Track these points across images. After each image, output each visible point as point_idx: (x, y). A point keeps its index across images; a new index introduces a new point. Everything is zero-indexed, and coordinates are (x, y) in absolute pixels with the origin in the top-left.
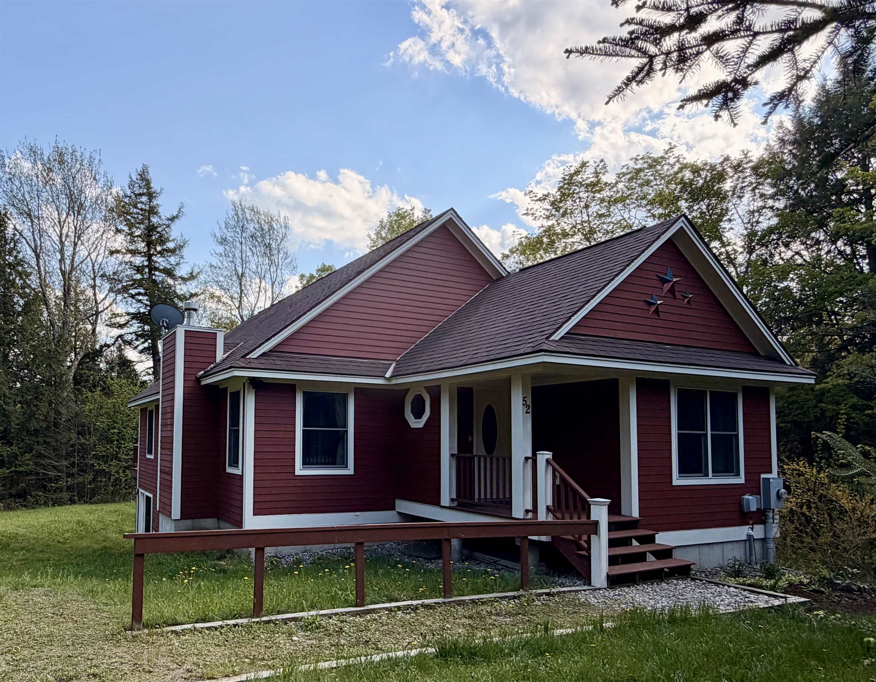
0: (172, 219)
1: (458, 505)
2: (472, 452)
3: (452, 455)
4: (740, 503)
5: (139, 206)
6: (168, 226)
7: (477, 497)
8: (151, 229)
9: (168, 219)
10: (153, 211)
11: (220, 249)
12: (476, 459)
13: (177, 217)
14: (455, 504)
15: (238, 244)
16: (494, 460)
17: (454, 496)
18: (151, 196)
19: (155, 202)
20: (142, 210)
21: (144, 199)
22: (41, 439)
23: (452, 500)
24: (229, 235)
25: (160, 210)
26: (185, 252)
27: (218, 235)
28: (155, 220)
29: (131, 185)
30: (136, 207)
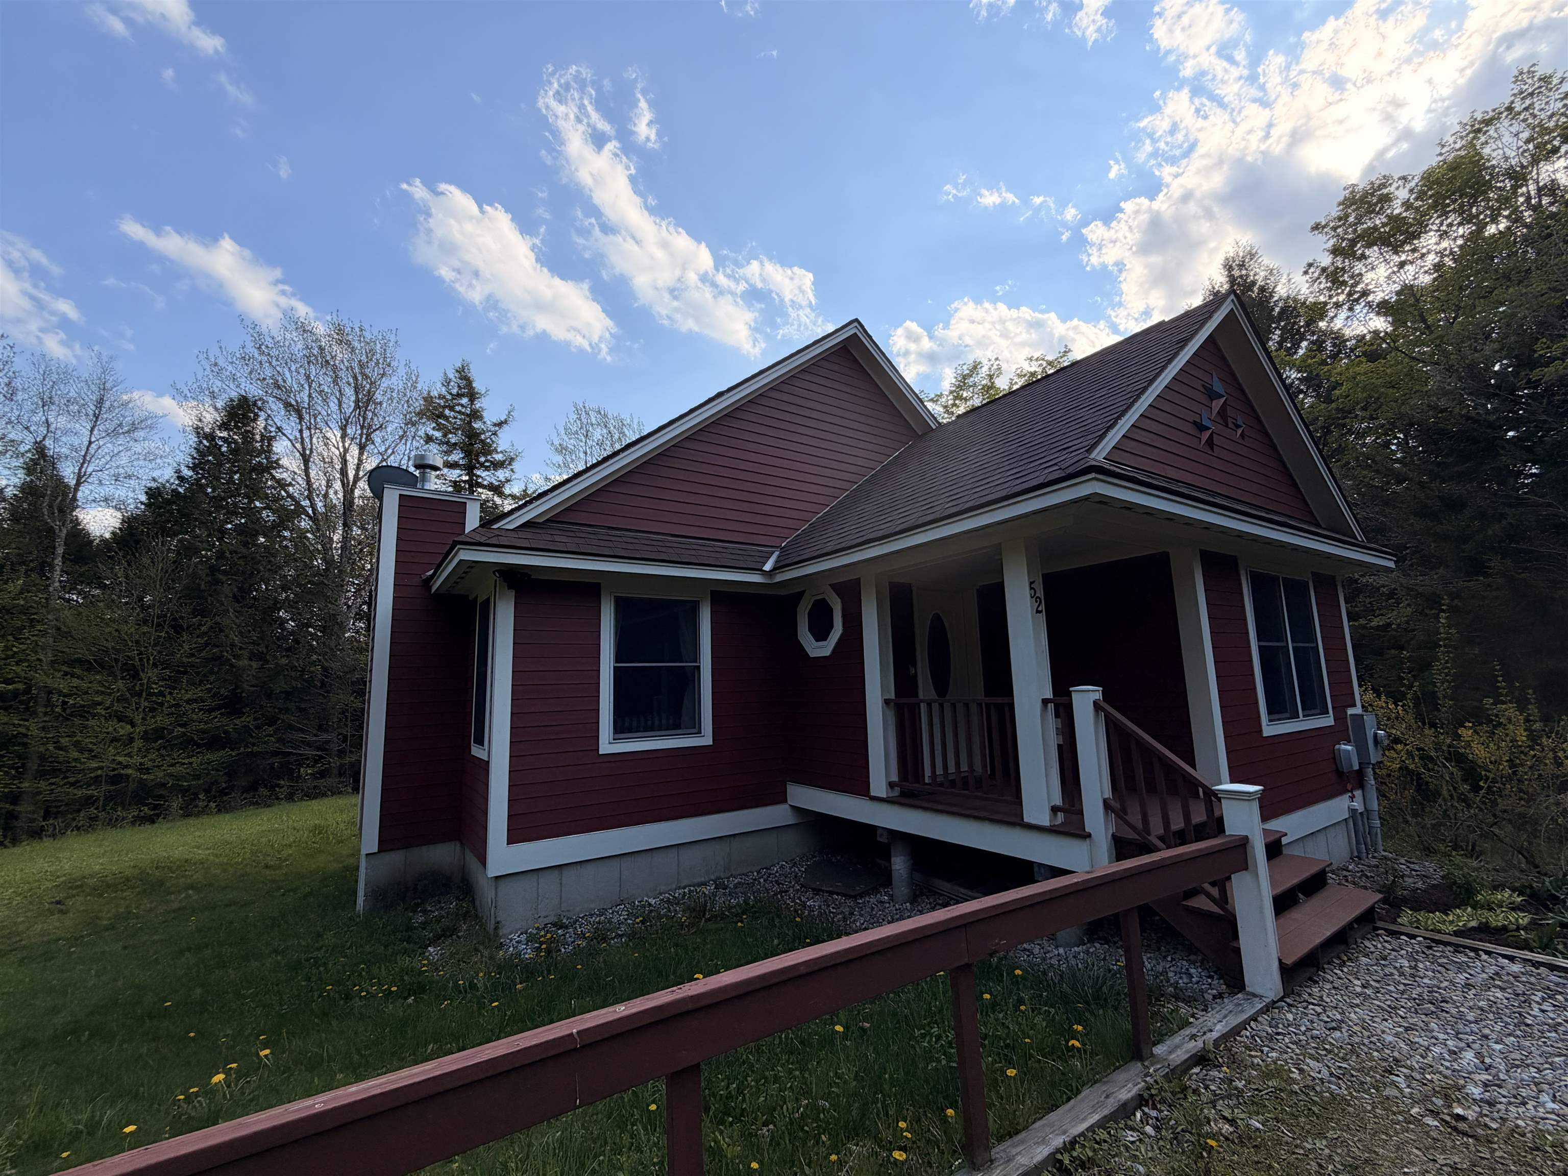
0: (500, 424)
1: (903, 794)
2: (917, 696)
3: (887, 702)
4: (1334, 757)
5: (458, 408)
6: (495, 434)
7: (928, 773)
8: (472, 435)
9: (495, 425)
10: (476, 415)
11: (559, 459)
12: (923, 707)
13: (506, 422)
14: (897, 792)
15: (582, 455)
16: (947, 706)
17: (895, 778)
18: (473, 396)
19: (477, 405)
20: (460, 412)
21: (465, 401)
22: (291, 706)
23: (891, 785)
24: (571, 443)
25: (485, 414)
26: (515, 465)
27: (556, 443)
28: (477, 425)
29: (447, 382)
30: (452, 408)
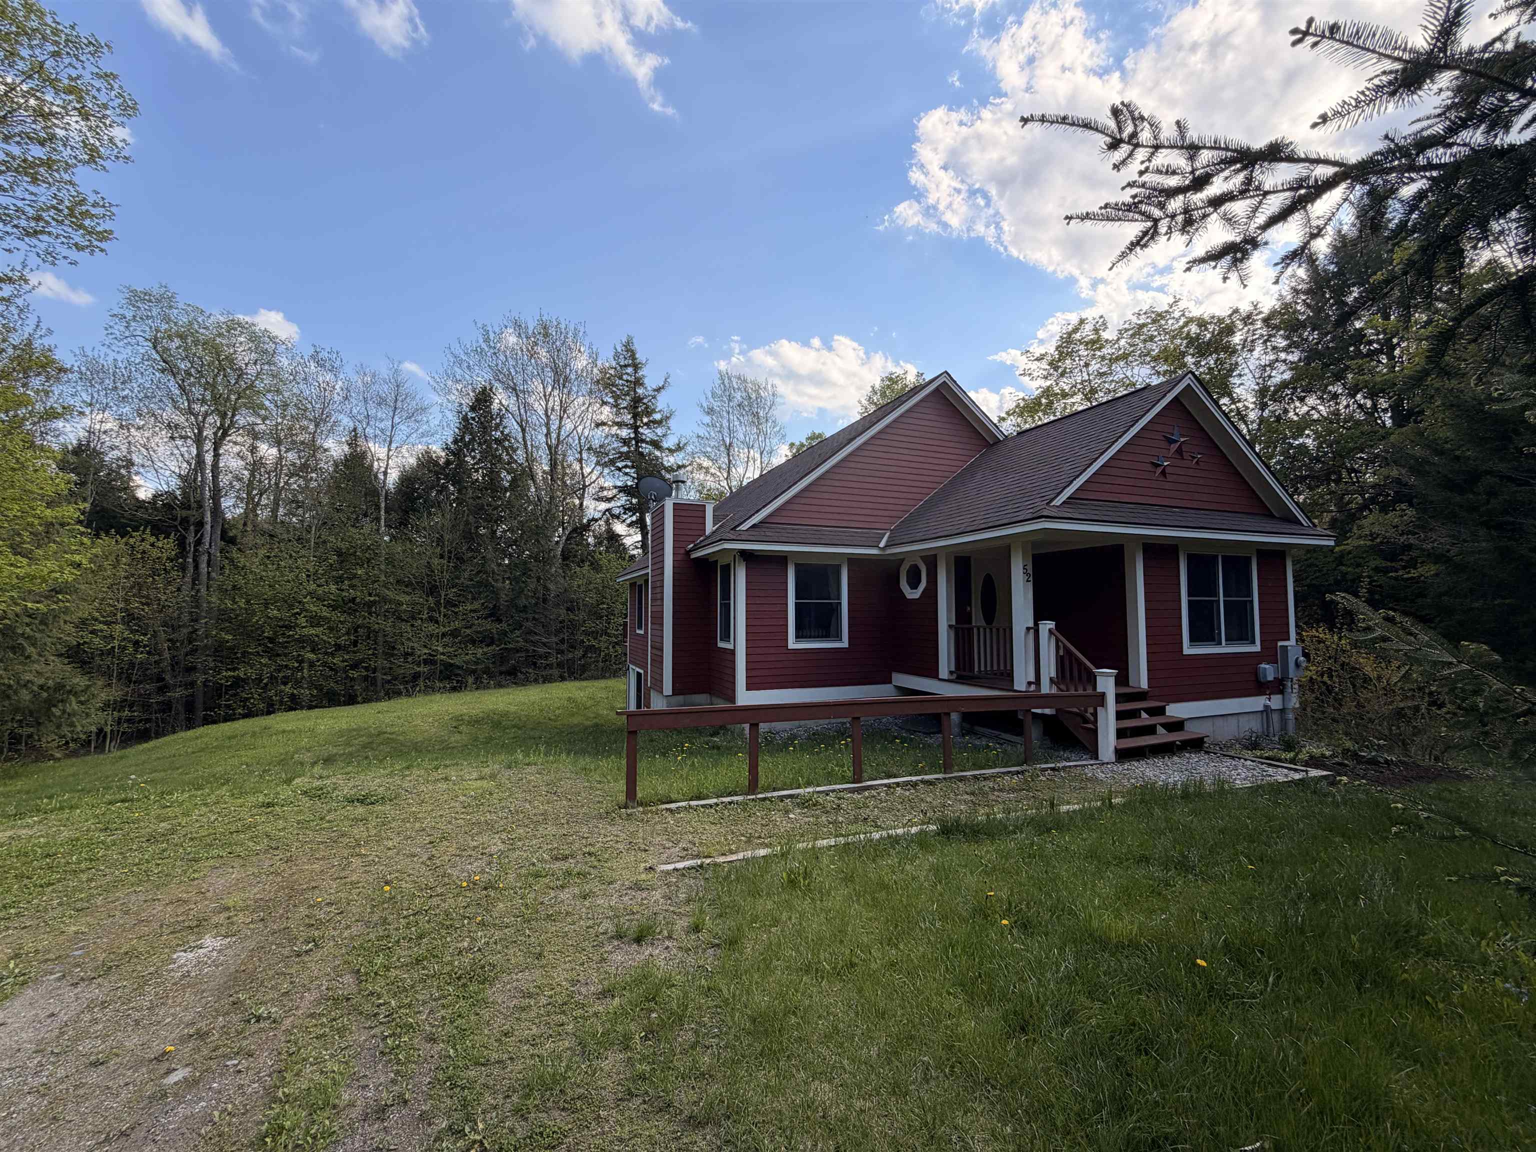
0: (658, 390)
1: (958, 678)
2: (970, 623)
3: (950, 626)
4: (1256, 672)
5: (625, 377)
6: (654, 397)
7: (976, 669)
8: (637, 400)
9: (655, 390)
10: (638, 382)
11: (707, 419)
12: (975, 630)
13: (663, 387)
14: (954, 677)
15: (725, 414)
16: (994, 630)
17: (953, 669)
18: (636, 367)
19: (640, 373)
20: (627, 381)
21: (630, 370)
22: (530, 616)
23: (951, 673)
24: (716, 405)
25: (646, 381)
26: (672, 423)
27: (705, 405)
28: (640, 391)
29: (617, 356)
30: (621, 378)
